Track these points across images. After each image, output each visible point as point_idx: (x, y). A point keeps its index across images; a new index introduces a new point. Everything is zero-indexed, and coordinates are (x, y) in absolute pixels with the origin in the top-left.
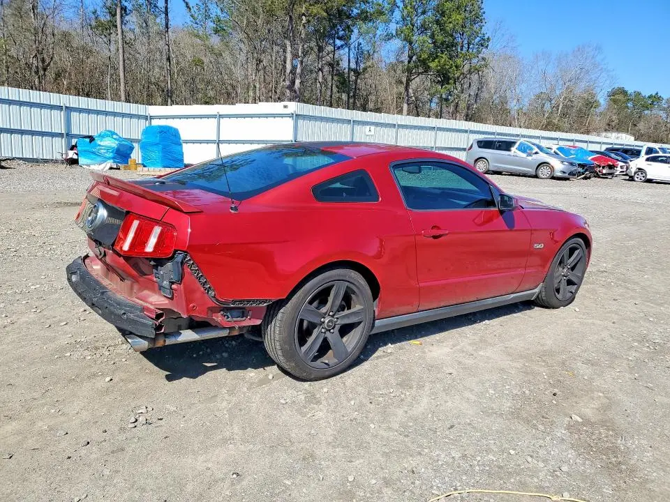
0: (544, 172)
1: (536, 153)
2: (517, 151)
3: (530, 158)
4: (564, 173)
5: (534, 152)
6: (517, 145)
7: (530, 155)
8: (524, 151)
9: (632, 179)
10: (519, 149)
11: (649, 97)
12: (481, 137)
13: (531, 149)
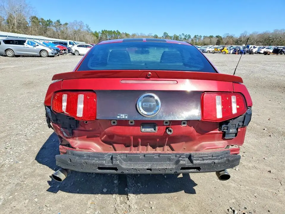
0: (44, 54)
1: (38, 45)
2: (27, 45)
3: (35, 48)
4: (53, 54)
5: (36, 45)
6: (26, 42)
7: (35, 46)
8: (31, 45)
9: (74, 54)
10: (28, 44)
11: (48, 21)
12: (5, 38)
13: (34, 44)
